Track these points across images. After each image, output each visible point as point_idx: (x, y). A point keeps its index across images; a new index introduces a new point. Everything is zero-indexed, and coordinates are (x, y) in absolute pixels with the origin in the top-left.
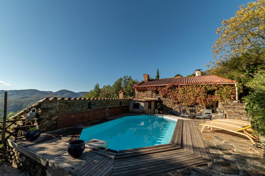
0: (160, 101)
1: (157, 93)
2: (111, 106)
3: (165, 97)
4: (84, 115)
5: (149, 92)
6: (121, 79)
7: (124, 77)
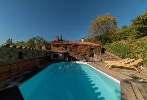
0: (67, 53)
1: (66, 48)
2: (41, 56)
3: (70, 51)
4: (12, 68)
5: (61, 48)
6: (35, 38)
7: (37, 37)
